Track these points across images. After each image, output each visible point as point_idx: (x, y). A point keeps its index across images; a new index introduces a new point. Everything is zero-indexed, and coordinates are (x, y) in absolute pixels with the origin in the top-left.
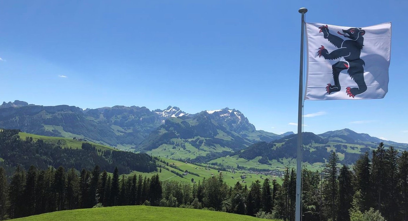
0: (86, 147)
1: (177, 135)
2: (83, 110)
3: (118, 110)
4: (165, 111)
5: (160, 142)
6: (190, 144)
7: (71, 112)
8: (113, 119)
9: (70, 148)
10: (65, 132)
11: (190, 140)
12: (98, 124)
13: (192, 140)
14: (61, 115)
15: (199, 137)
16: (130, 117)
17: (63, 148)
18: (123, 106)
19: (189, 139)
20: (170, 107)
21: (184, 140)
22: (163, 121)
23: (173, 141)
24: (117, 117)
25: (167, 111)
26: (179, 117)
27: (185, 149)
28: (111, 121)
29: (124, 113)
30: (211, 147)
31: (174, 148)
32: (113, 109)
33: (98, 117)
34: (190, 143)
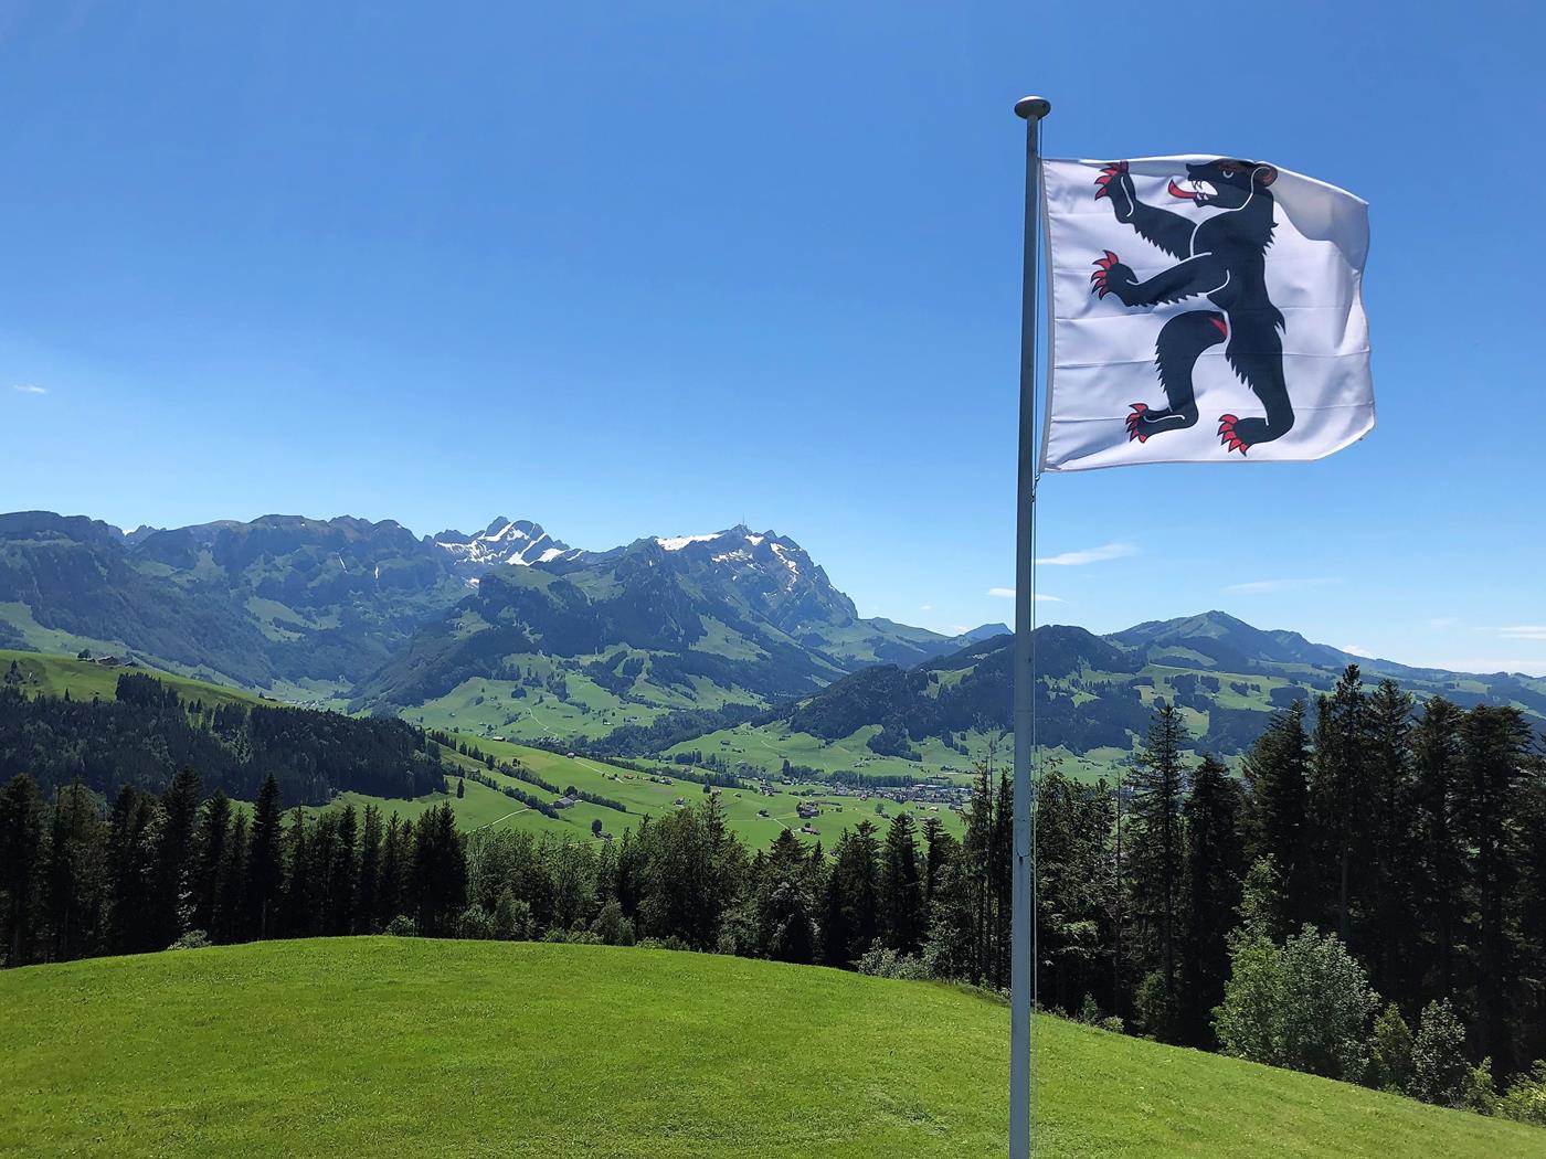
0: (135, 690)
1: (531, 639)
2: (125, 533)
3: (277, 534)
4: (482, 537)
5: (460, 670)
6: (589, 678)
7: (67, 543)
8: (255, 575)
9: (62, 695)
10: (41, 628)
11: (586, 660)
12: (189, 592)
13: (594, 659)
14: (25, 553)
15: (623, 646)
16: (330, 562)
17: (31, 697)
18: (300, 519)
19: (582, 657)
20: (500, 523)
21: (563, 660)
22: (473, 580)
23: (512, 666)
24: (275, 565)
25: (490, 539)
26: (539, 565)
27: (566, 696)
28: (248, 582)
29: (304, 546)
30: (676, 690)
31: (518, 694)
32: (254, 530)
33: (188, 563)
34: (586, 674)
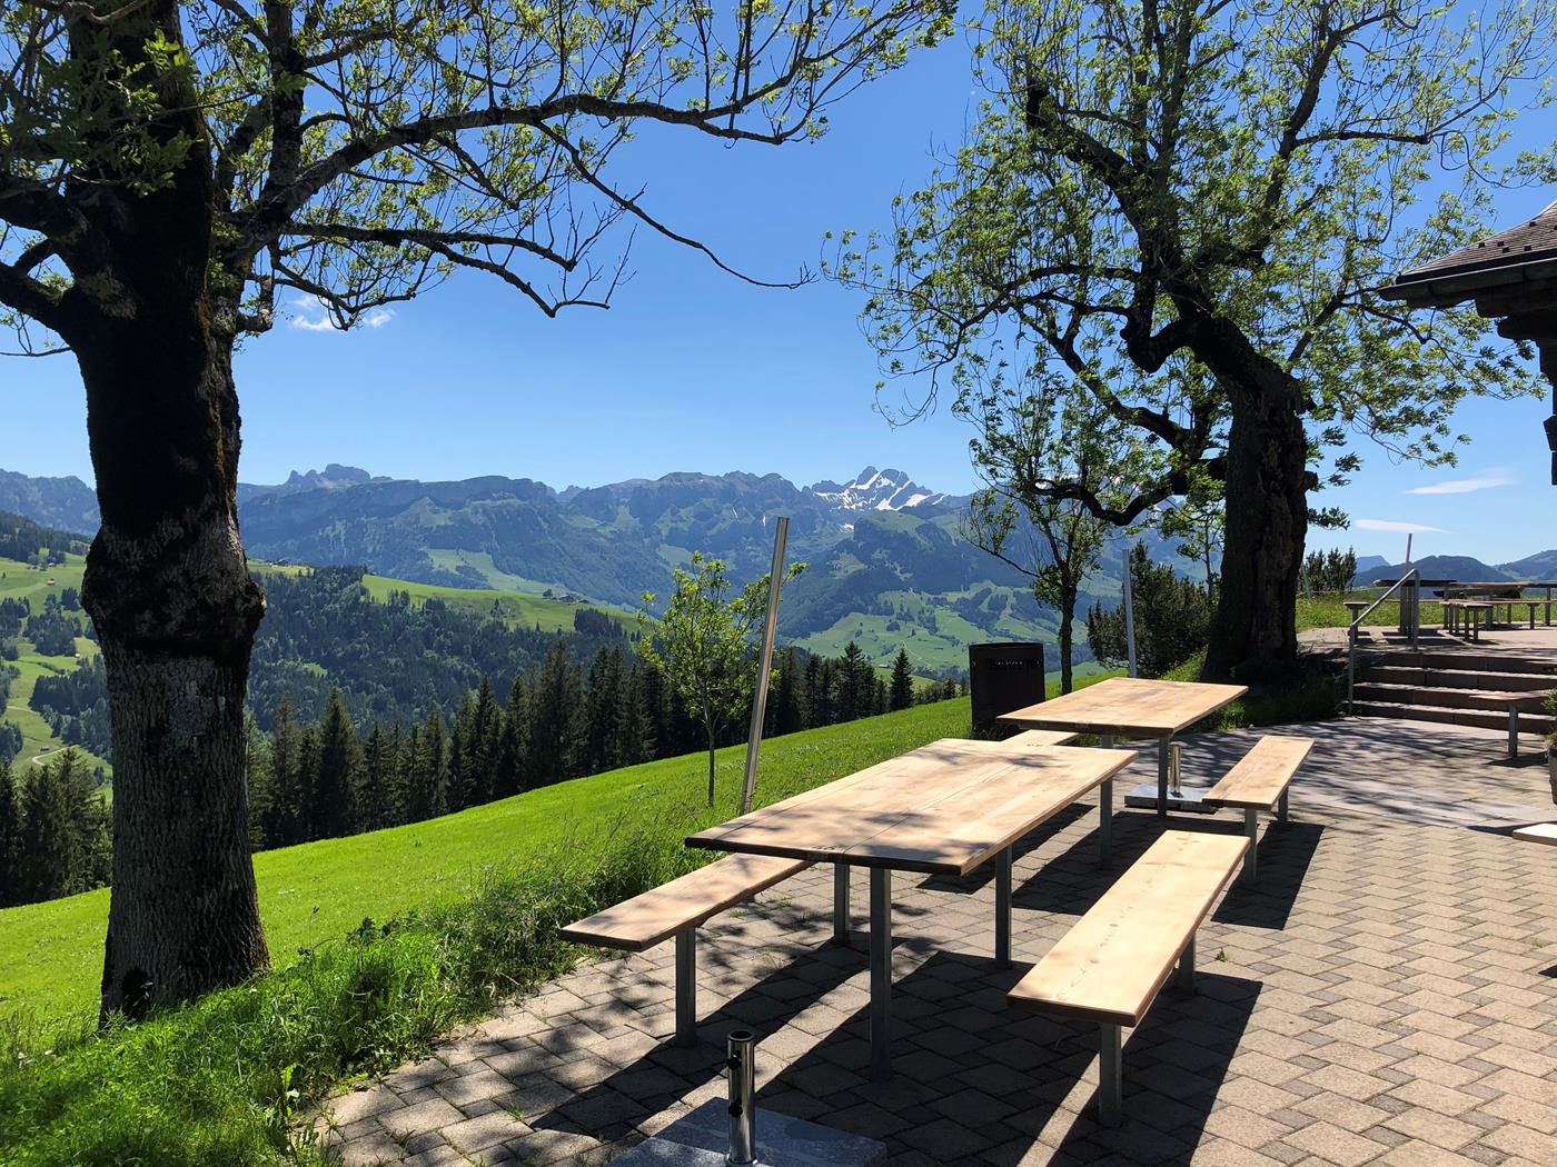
0: (589, 623)
1: (902, 577)
2: (558, 492)
3: (681, 490)
4: (853, 486)
5: (840, 606)
6: (956, 614)
7: (515, 502)
8: (664, 525)
10: (500, 574)
11: (953, 597)
12: (613, 541)
13: (960, 595)
14: (485, 512)
15: (988, 584)
16: (724, 512)
17: (512, 629)
18: (699, 475)
19: (950, 594)
20: (869, 472)
21: (932, 597)
22: (847, 526)
23: (886, 602)
24: (680, 516)
25: (860, 487)
26: (907, 510)
27: (937, 630)
28: (659, 532)
29: (705, 500)
30: (1039, 624)
31: (892, 628)
32: (662, 487)
33: (610, 517)
34: (954, 610)
